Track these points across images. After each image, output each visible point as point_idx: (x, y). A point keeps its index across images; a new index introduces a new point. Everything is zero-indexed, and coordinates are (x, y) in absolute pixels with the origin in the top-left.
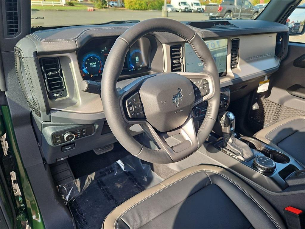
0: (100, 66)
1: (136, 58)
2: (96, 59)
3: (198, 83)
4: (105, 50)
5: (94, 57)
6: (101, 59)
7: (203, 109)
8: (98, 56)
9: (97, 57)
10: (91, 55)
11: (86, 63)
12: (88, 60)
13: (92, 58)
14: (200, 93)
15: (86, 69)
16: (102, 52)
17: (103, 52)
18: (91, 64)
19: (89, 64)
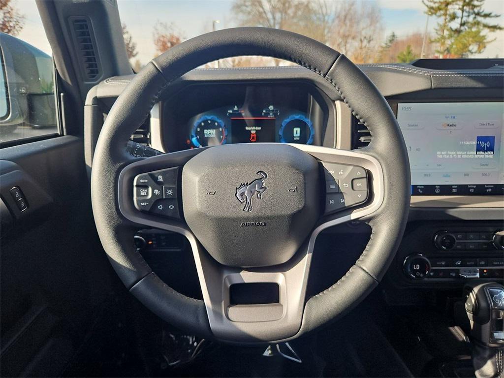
0: (222, 137)
1: (295, 129)
2: (216, 124)
3: (341, 172)
4: (234, 111)
5: (213, 122)
6: (225, 126)
7: (443, 263)
8: (220, 119)
9: (219, 121)
10: (209, 118)
11: (199, 130)
12: (203, 124)
13: (209, 122)
14: (343, 198)
15: (197, 139)
16: (228, 114)
17: (230, 114)
18: (206, 131)
19: (204, 132)
